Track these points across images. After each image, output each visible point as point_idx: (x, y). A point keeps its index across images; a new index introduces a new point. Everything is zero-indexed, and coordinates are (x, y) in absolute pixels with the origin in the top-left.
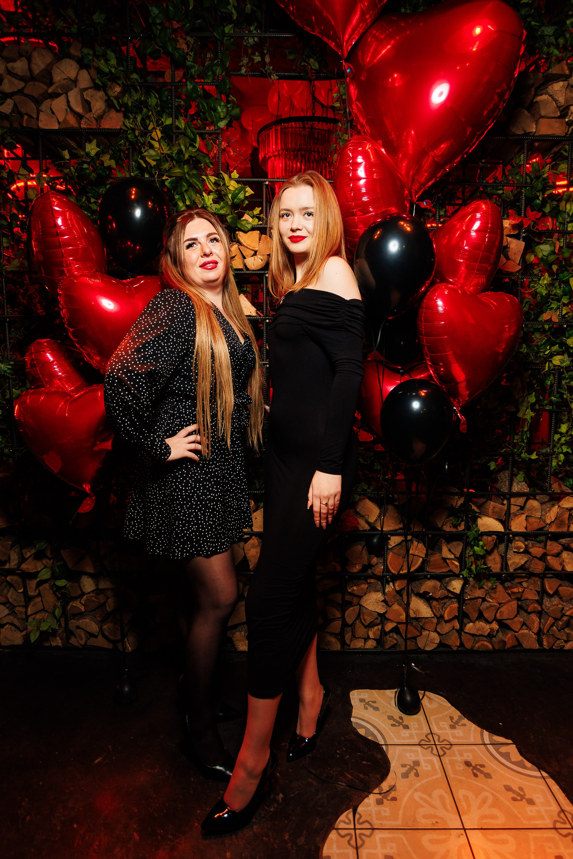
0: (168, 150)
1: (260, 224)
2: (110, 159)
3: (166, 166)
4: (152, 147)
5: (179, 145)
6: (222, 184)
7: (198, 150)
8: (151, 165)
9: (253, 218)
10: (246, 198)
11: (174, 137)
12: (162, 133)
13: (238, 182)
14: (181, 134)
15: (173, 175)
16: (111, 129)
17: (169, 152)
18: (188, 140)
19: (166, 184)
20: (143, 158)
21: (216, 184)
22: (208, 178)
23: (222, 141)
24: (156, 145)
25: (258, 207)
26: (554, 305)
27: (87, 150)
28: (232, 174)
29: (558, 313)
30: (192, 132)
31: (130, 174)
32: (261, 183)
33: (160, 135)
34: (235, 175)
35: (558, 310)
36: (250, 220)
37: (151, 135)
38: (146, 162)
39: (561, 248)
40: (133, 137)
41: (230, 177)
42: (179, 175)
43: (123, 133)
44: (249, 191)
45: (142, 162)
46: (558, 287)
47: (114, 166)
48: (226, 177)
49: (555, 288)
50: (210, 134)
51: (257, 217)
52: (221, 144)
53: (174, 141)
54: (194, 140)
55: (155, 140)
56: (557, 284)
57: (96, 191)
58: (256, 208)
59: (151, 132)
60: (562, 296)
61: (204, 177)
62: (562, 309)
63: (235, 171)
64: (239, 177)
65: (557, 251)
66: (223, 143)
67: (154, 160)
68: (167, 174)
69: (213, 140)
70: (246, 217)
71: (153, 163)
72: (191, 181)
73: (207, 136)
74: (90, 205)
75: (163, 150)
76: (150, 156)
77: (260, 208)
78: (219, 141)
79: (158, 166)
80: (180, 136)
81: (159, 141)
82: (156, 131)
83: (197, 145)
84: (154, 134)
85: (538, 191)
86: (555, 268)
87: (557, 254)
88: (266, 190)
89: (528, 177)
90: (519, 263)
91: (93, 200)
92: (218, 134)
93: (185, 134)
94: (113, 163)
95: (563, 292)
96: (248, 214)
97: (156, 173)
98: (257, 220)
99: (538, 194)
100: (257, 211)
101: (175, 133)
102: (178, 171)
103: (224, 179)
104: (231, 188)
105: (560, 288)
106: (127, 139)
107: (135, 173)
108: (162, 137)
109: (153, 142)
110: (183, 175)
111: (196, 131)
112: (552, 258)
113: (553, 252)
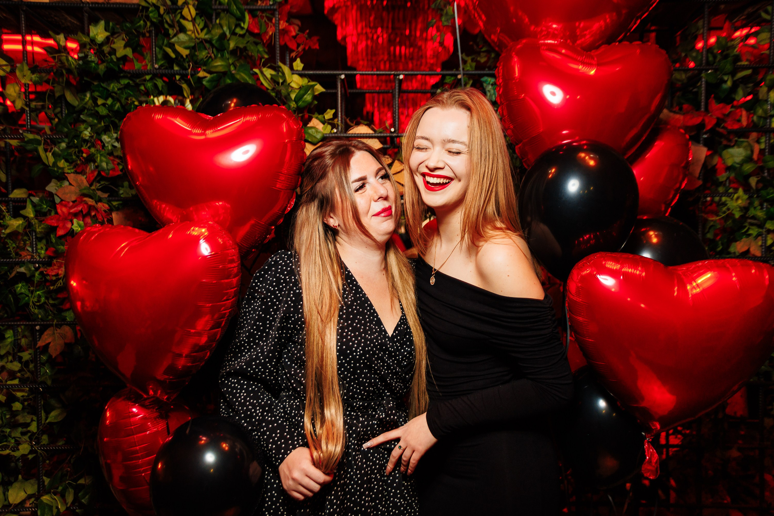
0: (206, 34)
1: (334, 133)
2: (125, 47)
3: (203, 54)
4: (183, 29)
5: (221, 26)
6: (281, 81)
7: (247, 30)
8: (182, 56)
9: (324, 124)
10: (315, 97)
11: (214, 14)
12: (196, 10)
13: (302, 75)
14: (224, 10)
15: (213, 70)
16: (125, 4)
17: (207, 37)
18: (233, 21)
19: (204, 83)
20: (172, 46)
21: (274, 80)
22: (262, 73)
23: (280, 20)
24: (189, 25)
25: (331, 109)
26: (754, 231)
27: (91, 34)
28: (295, 64)
29: (760, 243)
30: (238, 8)
31: (153, 66)
32: (335, 76)
33: (193, 12)
34: (298, 65)
35: (760, 238)
36: (320, 126)
37: (181, 13)
38: (175, 51)
39: (762, 151)
40: (156, 16)
41: (291, 68)
42: (220, 69)
43: (142, 11)
44: (319, 89)
45: (169, 51)
46: (759, 207)
47: (130, 55)
48: (286, 69)
49: (755, 208)
50: (263, 11)
51: (329, 124)
52: (279, 24)
53: (214, 20)
54: (242, 19)
55: (187, 20)
56: (756, 203)
57: (105, 88)
58: (329, 110)
59: (182, 8)
60: (765, 221)
61: (256, 70)
62: (766, 237)
63: (298, 60)
64: (304, 69)
65: (755, 157)
66: (282, 22)
67: (186, 48)
68: (205, 68)
69: (267, 17)
70: (315, 123)
71: (185, 52)
72: (238, 77)
73: (258, 13)
74: (96, 108)
75: (199, 34)
76: (181, 43)
77: (334, 111)
78: (276, 20)
79: (191, 56)
80: (222, 15)
81: (193, 21)
82: (188, 7)
83: (246, 26)
84: (185, 12)
85: (725, 74)
86: (753, 181)
87: (756, 162)
88: (341, 85)
89: (710, 55)
90: (699, 176)
91: (100, 102)
92: (274, 10)
93: (228, 11)
94: (129, 52)
95: (766, 214)
96: (317, 118)
97: (189, 66)
98: (329, 127)
99: (726, 78)
100: (329, 114)
101: (215, 10)
102: (219, 63)
103: (283, 74)
104: (293, 85)
105: (762, 208)
106: (148, 17)
107: (160, 64)
108: (197, 14)
109: (184, 22)
110: (226, 69)
111: (243, 7)
112: (748, 168)
113: (749, 159)
